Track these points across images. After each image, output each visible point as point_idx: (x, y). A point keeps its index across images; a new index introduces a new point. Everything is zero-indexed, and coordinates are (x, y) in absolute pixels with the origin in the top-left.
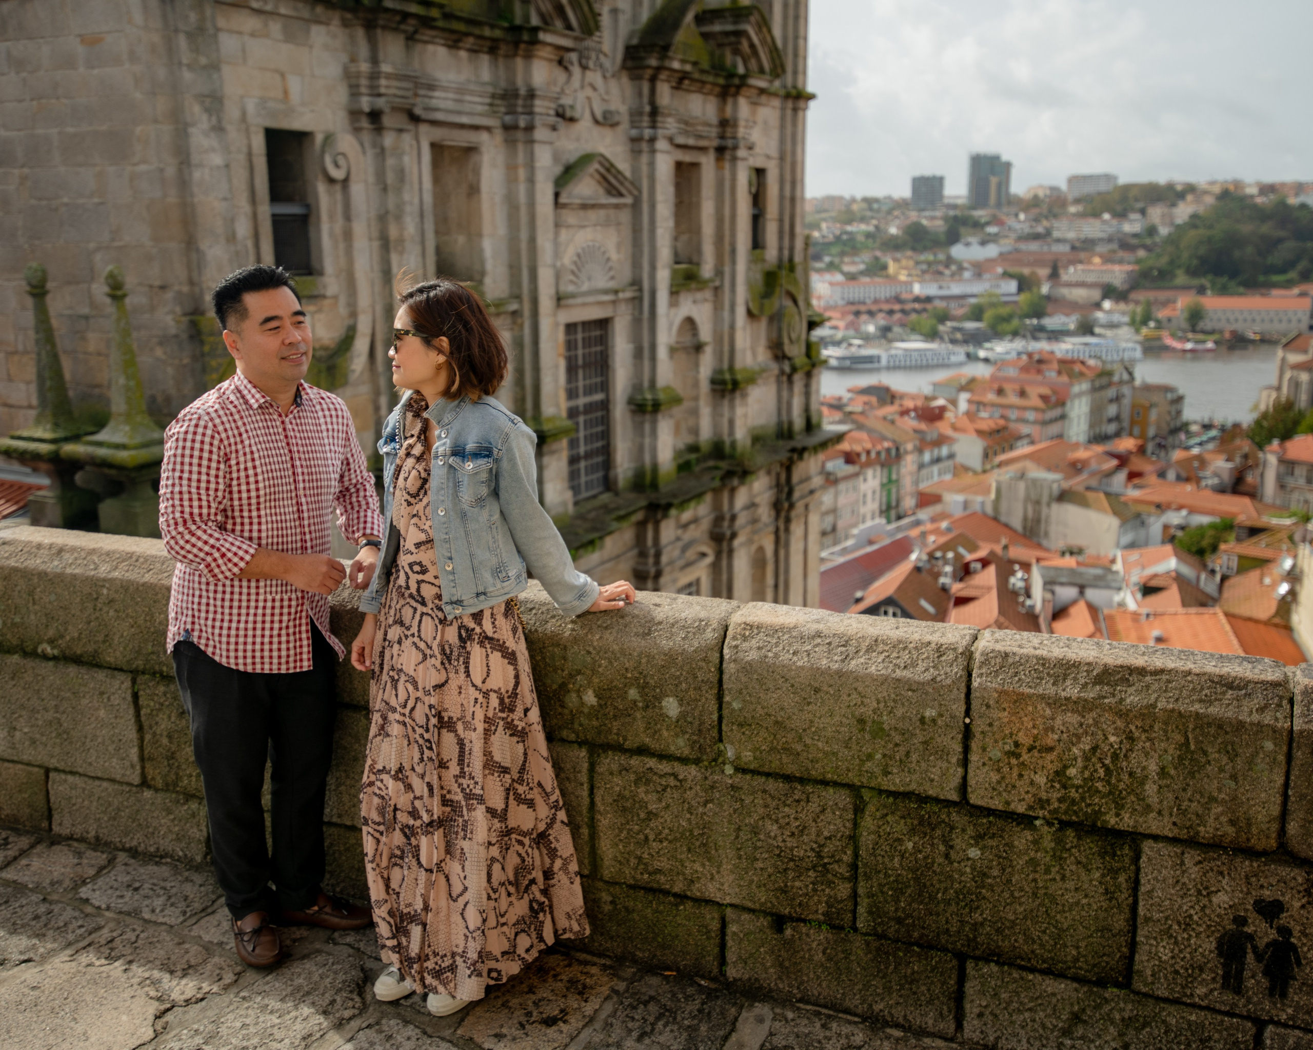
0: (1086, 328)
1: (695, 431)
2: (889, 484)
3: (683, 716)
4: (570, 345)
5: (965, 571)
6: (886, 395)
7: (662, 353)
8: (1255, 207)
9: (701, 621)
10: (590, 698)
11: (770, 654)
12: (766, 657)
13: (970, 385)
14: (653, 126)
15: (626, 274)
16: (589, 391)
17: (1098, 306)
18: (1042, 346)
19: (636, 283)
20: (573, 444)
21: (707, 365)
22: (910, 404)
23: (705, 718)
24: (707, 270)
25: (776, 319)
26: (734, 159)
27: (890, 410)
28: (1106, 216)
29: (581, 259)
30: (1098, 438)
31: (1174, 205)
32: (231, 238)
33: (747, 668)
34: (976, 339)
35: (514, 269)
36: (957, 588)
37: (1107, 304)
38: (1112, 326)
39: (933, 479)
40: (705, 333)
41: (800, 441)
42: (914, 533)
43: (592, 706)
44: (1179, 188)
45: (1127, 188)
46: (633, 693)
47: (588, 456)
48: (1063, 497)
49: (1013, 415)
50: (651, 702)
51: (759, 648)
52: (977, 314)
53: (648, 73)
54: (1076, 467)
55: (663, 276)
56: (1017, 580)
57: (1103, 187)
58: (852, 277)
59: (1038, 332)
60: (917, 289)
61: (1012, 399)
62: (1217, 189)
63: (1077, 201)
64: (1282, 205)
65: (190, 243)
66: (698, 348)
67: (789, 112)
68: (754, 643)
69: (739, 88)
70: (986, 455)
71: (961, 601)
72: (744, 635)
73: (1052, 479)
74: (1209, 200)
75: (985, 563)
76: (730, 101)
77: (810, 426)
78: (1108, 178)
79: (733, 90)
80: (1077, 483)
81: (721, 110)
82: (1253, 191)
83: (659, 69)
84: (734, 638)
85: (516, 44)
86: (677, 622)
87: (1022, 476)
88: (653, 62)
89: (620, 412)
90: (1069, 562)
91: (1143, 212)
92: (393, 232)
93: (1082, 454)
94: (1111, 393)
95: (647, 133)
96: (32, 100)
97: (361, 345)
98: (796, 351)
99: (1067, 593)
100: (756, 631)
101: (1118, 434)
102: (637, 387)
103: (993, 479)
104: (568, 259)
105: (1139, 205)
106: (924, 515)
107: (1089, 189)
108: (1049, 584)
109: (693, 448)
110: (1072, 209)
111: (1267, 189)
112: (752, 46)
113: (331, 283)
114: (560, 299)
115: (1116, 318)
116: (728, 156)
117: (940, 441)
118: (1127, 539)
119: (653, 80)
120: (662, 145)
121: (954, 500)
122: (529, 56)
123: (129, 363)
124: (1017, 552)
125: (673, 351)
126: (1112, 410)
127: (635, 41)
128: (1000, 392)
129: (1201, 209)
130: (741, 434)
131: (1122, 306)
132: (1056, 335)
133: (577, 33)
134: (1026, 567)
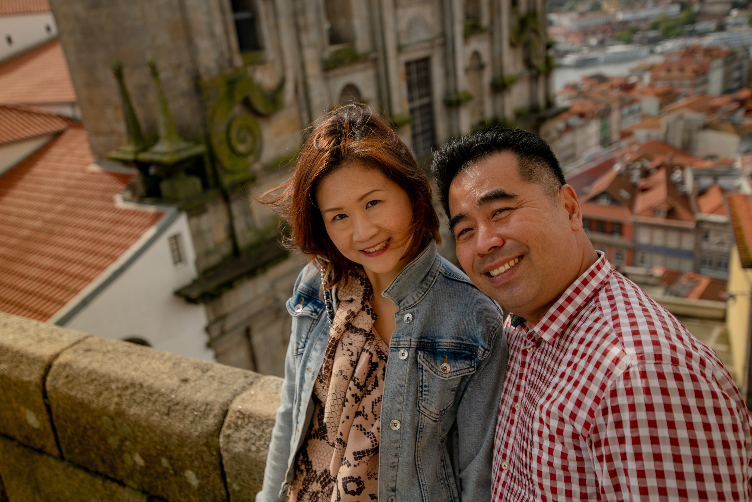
0: (721, 28)
1: (482, 113)
2: (604, 128)
3: (201, 487)
4: (408, 73)
5: (646, 173)
6: (601, 79)
7: (460, 72)
9: (207, 404)
10: (139, 460)
11: (254, 448)
12: (250, 450)
13: (651, 68)
15: (437, 30)
16: (421, 97)
17: (728, 14)
18: (693, 41)
19: (443, 34)
20: (413, 127)
21: (487, 77)
22: (615, 82)
23: (217, 492)
24: (485, 21)
25: (527, 46)
27: (604, 87)
29: (411, 25)
30: (727, 91)
32: (212, 35)
33: (236, 458)
34: (655, 41)
35: (372, 34)
36: (642, 183)
37: (735, 13)
38: (737, 25)
39: (630, 122)
40: (486, 58)
41: (543, 113)
42: (617, 155)
43: (141, 467)
46: (165, 462)
47: (423, 132)
48: (706, 127)
49: (676, 82)
50: (178, 472)
51: (246, 440)
52: (655, 26)
54: (713, 110)
55: (459, 29)
56: (677, 176)
58: (582, 14)
59: (692, 34)
60: (621, 16)
61: (676, 73)
65: (190, 41)
66: (481, 67)
68: (243, 434)
70: (661, 106)
71: (645, 190)
72: (236, 425)
73: (698, 118)
75: (658, 168)
77: (549, 104)
80: (714, 118)
84: (229, 427)
86: (189, 404)
87: (680, 117)
89: (439, 108)
90: (708, 164)
92: (301, 21)
93: (717, 102)
94: (736, 64)
97: (289, 87)
98: (539, 63)
99: (706, 182)
100: (246, 420)
101: (740, 88)
102: (447, 93)
103: (665, 120)
104: (403, 25)
106: (624, 143)
108: (696, 177)
109: (482, 123)
113: (270, 53)
114: (400, 49)
115: (741, 20)
117: (633, 101)
118: (745, 147)
121: (641, 134)
123: (165, 110)
124: (679, 160)
125: (467, 71)
126: (736, 74)
128: (669, 70)
130: (509, 113)
131: (745, 13)
132: (702, 34)
134: (682, 168)
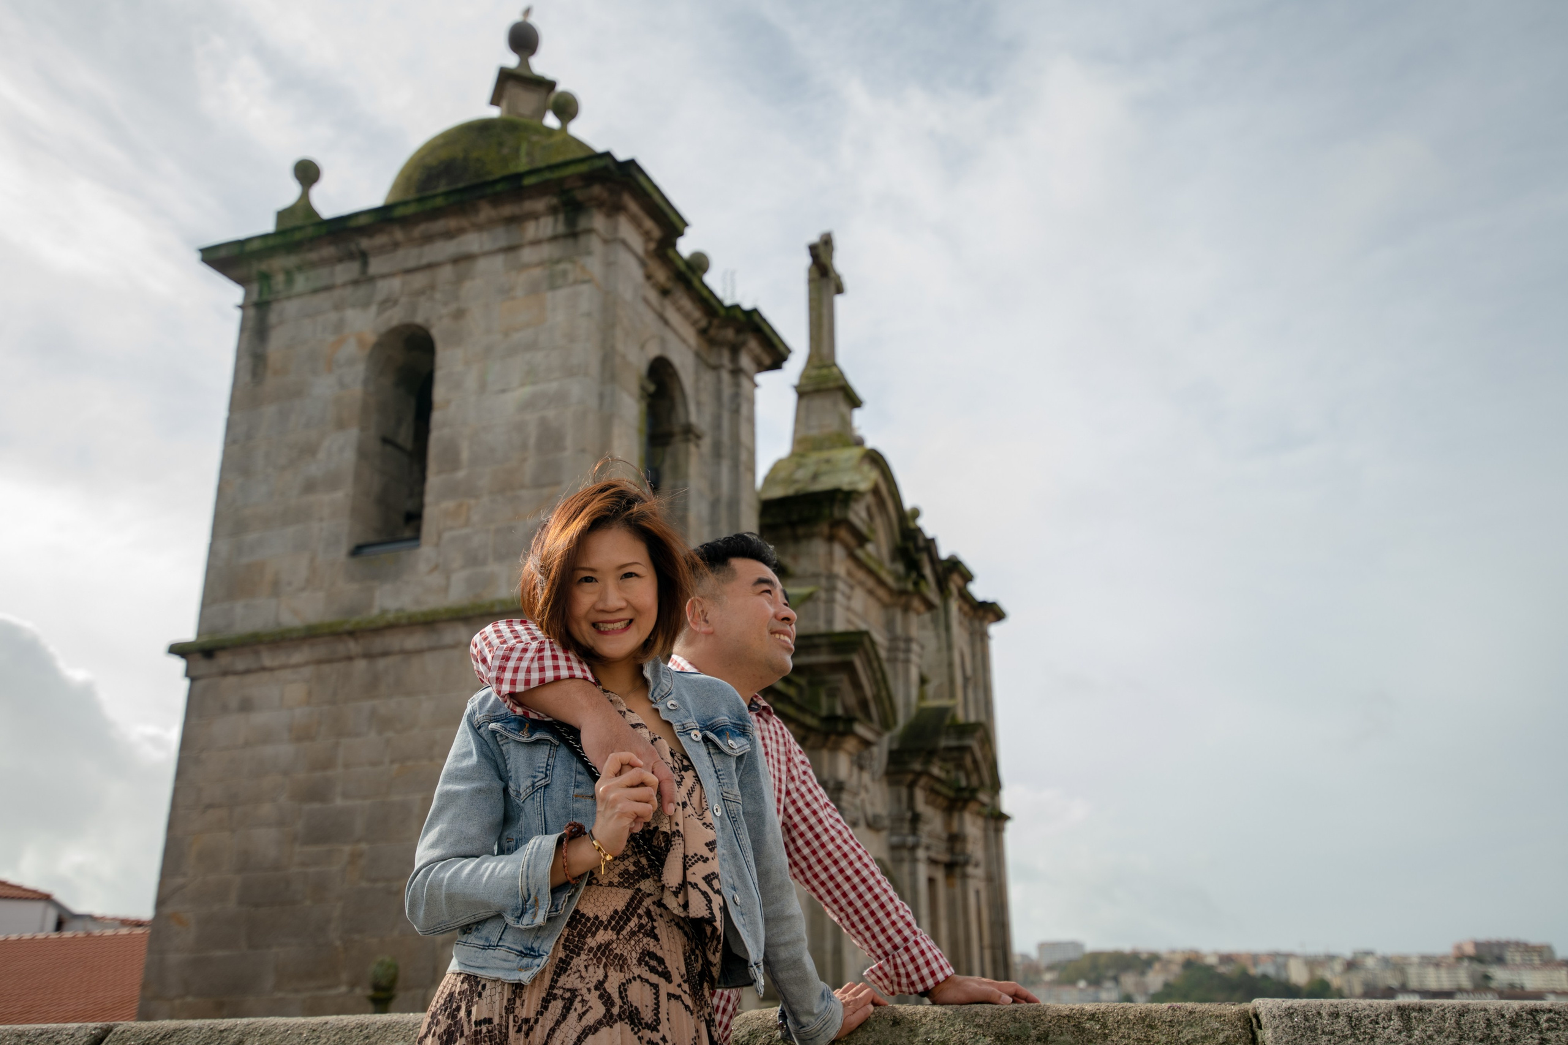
8: (1221, 977)
14: (914, 831)
26: (965, 876)
28: (1082, 984)
31: (1143, 973)
44: (1144, 956)
45: (1095, 956)
53: (910, 777)
57: (1072, 955)
62: (1179, 958)
63: (1051, 968)
64: (1244, 974)
67: (992, 834)
69: (966, 802)
74: (1176, 969)
76: (956, 815)
78: (1076, 945)
79: (960, 804)
81: (948, 824)
82: (1212, 960)
83: (919, 775)
85: (827, 735)
88: (917, 766)
91: (1116, 979)
95: (910, 840)
96: (392, 762)
105: (1111, 973)
107: (1058, 956)
110: (1048, 977)
111: (1226, 959)
112: (975, 762)
116: (958, 871)
119: (911, 786)
120: (921, 854)
122: (835, 748)
127: (895, 746)
129: (1171, 978)
133: (876, 726)
